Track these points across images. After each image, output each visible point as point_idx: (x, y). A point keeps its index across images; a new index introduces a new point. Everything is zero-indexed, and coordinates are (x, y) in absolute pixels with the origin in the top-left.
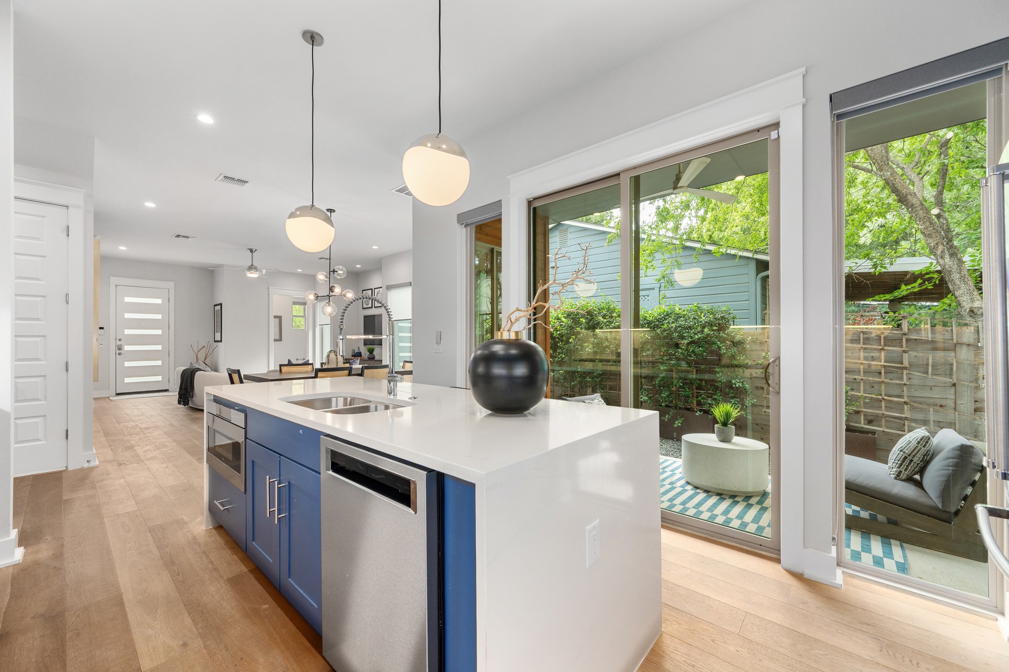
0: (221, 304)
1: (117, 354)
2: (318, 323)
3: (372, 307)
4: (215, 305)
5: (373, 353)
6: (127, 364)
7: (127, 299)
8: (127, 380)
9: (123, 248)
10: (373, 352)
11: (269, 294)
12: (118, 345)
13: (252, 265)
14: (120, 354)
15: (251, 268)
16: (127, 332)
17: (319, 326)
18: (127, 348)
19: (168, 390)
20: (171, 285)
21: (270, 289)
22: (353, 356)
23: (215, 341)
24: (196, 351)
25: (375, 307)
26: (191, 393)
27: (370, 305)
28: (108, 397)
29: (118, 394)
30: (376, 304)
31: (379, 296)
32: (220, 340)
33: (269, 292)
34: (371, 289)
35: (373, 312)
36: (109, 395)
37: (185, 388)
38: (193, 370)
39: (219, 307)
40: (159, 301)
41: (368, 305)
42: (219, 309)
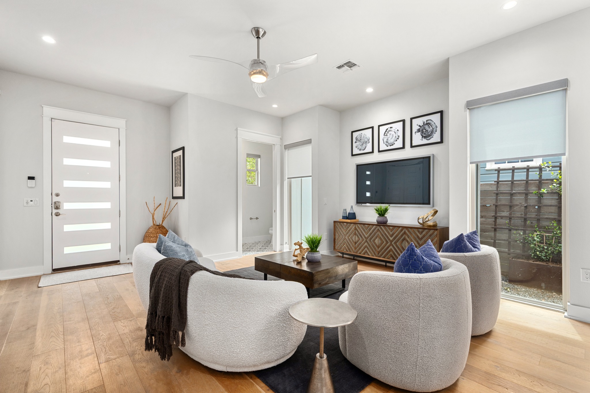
0: (183, 149)
1: (53, 214)
3: (373, 152)
4: (173, 152)
5: (387, 216)
6: (67, 228)
7: (67, 139)
8: (67, 250)
10: (384, 214)
11: (237, 137)
12: (55, 203)
14: (57, 215)
15: (257, 63)
16: (67, 184)
17: (287, 180)
18: (66, 206)
19: (119, 261)
20: (121, 123)
21: (238, 131)
22: (344, 218)
23: (174, 198)
24: (152, 209)
25: (379, 151)
26: (180, 333)
27: (369, 149)
28: (38, 278)
29: (56, 271)
30: (383, 147)
31: (388, 135)
32: (182, 195)
33: (237, 135)
34: (372, 128)
35: (376, 158)
36: (42, 273)
37: (163, 317)
38: (182, 269)
39: (180, 153)
40: (106, 144)
41: (364, 150)
42: (180, 156)
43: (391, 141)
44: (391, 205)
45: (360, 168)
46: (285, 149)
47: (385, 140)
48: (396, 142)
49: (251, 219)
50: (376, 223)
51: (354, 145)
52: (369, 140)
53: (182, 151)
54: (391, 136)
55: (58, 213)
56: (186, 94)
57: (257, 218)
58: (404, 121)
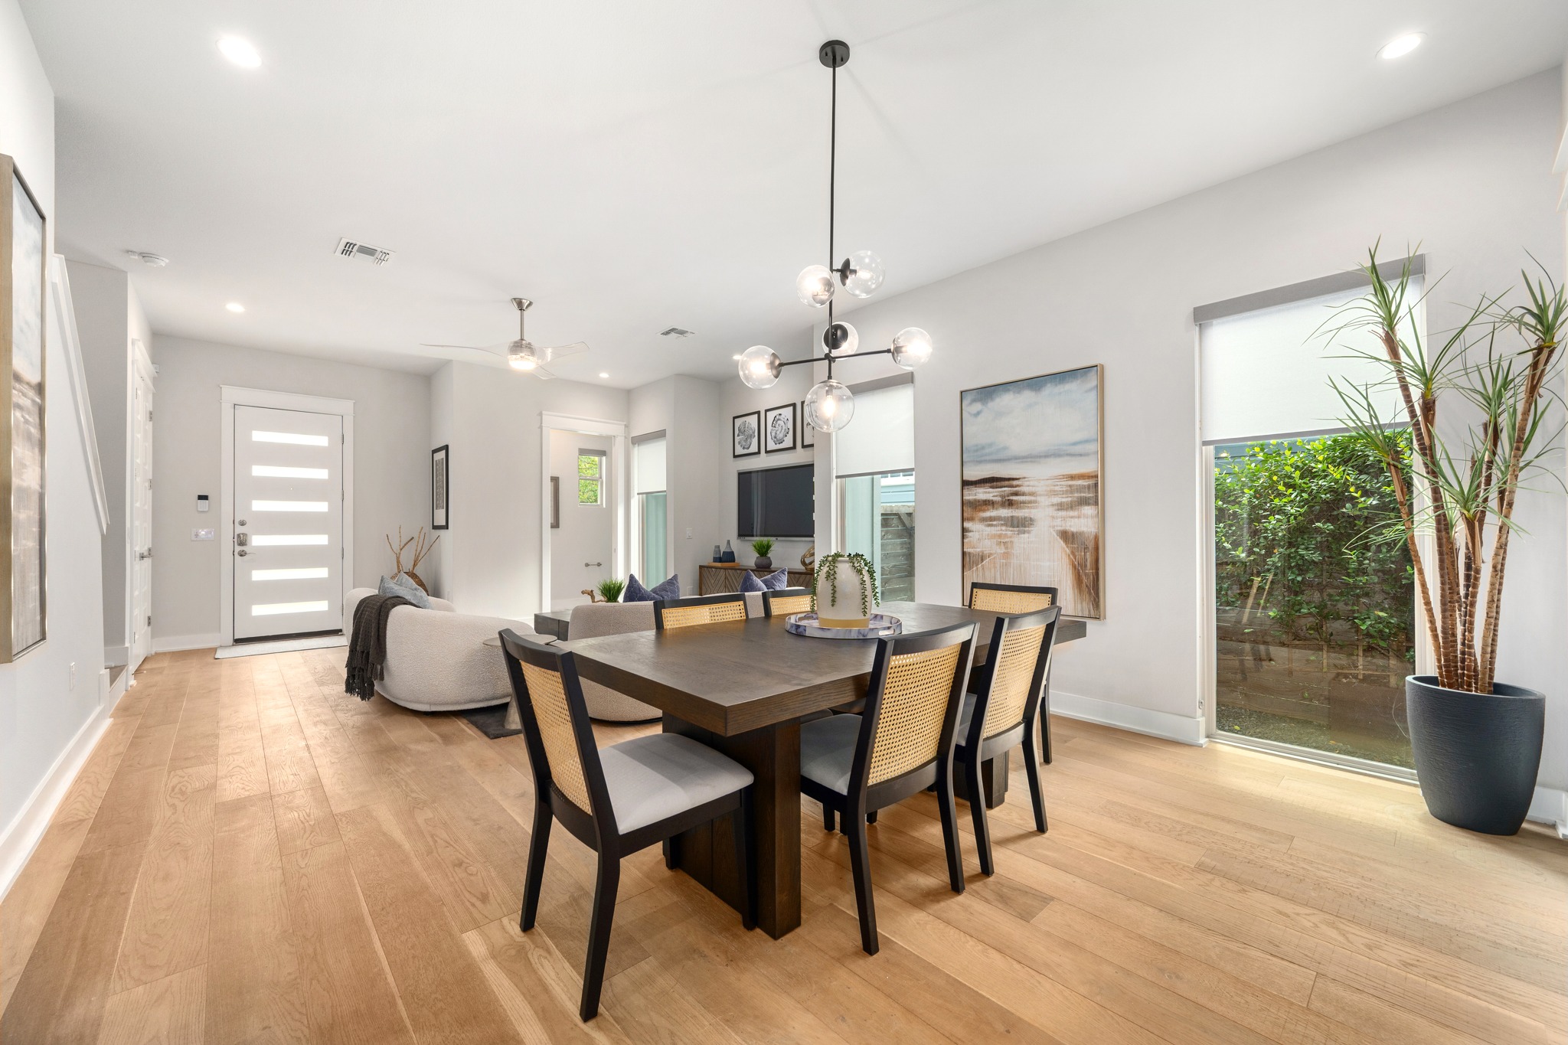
0: (446, 448)
1: (236, 553)
2: (636, 488)
3: (759, 452)
4: (435, 451)
5: (769, 555)
6: (258, 576)
7: (259, 436)
8: (259, 610)
9: (235, 308)
10: (767, 552)
11: (541, 427)
12: (239, 535)
13: (522, 339)
14: (242, 554)
15: (519, 346)
16: (259, 506)
17: (637, 497)
18: (257, 541)
19: (341, 631)
20: (346, 407)
21: (544, 417)
22: (716, 560)
23: (435, 527)
24: (396, 547)
25: (767, 452)
26: (379, 667)
27: (754, 448)
28: (215, 650)
29: (238, 641)
30: (771, 446)
31: (777, 426)
32: (444, 524)
33: (541, 423)
34: (758, 413)
35: (763, 462)
36: (218, 644)
37: (363, 652)
38: (384, 602)
39: (443, 454)
40: (322, 441)
41: (748, 448)
42: (443, 459)
43: (780, 436)
44: (779, 538)
45: (744, 477)
46: (634, 443)
47: (773, 434)
48: (785, 439)
49: (587, 565)
50: (755, 568)
51: (737, 439)
52: (754, 433)
53: (444, 451)
54: (780, 428)
55: (243, 551)
56: (451, 361)
57: (599, 565)
58: (794, 405)
